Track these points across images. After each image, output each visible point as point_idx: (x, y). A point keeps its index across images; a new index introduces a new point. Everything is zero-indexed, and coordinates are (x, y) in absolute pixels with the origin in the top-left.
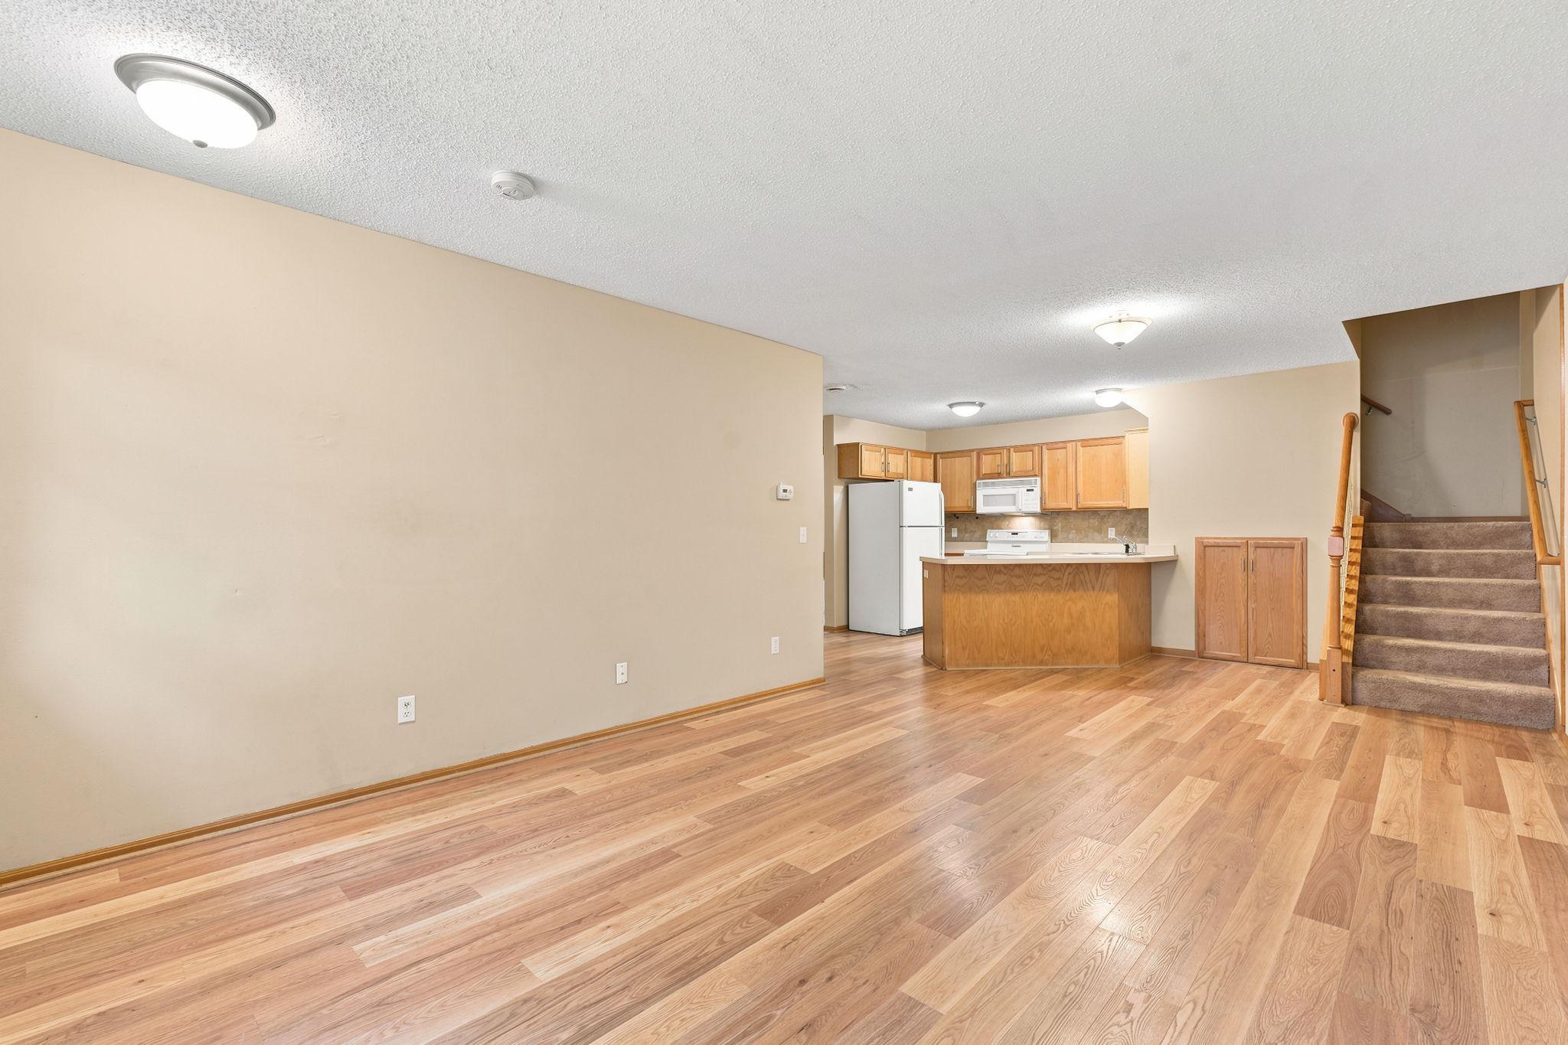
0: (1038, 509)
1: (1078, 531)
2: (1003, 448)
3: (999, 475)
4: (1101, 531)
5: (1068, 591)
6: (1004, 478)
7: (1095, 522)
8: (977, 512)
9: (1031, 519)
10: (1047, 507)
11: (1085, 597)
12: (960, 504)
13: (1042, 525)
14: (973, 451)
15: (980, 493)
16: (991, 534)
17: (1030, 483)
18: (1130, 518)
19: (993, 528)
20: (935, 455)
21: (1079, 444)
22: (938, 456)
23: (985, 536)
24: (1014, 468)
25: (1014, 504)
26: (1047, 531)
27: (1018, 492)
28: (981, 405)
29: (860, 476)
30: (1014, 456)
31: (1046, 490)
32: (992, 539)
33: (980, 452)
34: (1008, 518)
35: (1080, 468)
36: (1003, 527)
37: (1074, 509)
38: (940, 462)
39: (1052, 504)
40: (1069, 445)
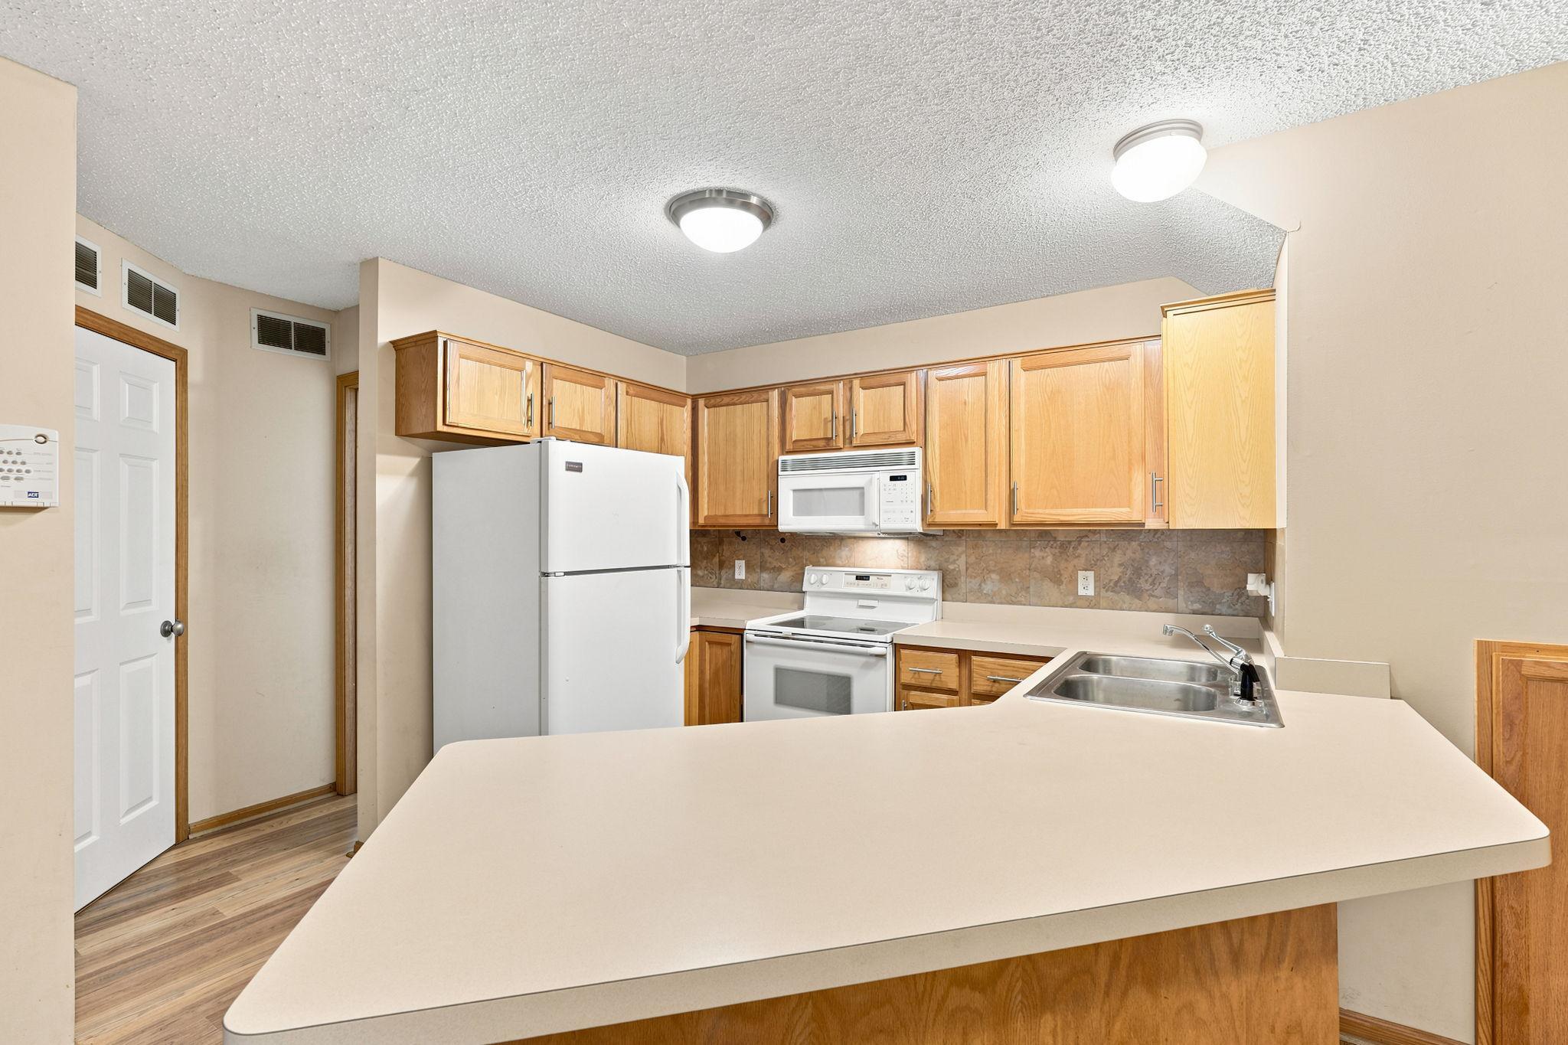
0: (917, 526)
1: (1006, 576)
2: (836, 379)
3: (828, 444)
4: (1060, 579)
5: (1124, 994)
6: (839, 449)
7: (1045, 557)
8: (782, 528)
9: (899, 545)
10: (938, 519)
11: (1203, 1006)
12: (743, 508)
13: (922, 559)
14: (772, 387)
15: (788, 484)
16: (812, 577)
17: (896, 460)
18: (1131, 551)
19: (817, 564)
20: (695, 398)
21: (1017, 363)
22: (701, 402)
23: (799, 578)
24: (862, 427)
25: (862, 512)
26: (936, 573)
27: (871, 481)
28: (767, 214)
29: (440, 427)
30: (861, 396)
31: (935, 480)
32: (814, 588)
33: (787, 390)
34: (849, 541)
35: (1019, 424)
36: (839, 562)
37: (1003, 525)
38: (705, 414)
39: (949, 514)
40: (993, 368)
